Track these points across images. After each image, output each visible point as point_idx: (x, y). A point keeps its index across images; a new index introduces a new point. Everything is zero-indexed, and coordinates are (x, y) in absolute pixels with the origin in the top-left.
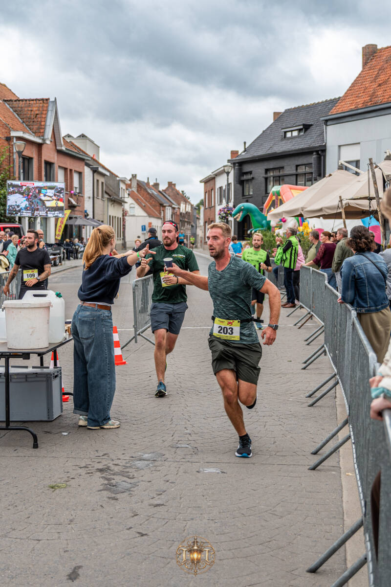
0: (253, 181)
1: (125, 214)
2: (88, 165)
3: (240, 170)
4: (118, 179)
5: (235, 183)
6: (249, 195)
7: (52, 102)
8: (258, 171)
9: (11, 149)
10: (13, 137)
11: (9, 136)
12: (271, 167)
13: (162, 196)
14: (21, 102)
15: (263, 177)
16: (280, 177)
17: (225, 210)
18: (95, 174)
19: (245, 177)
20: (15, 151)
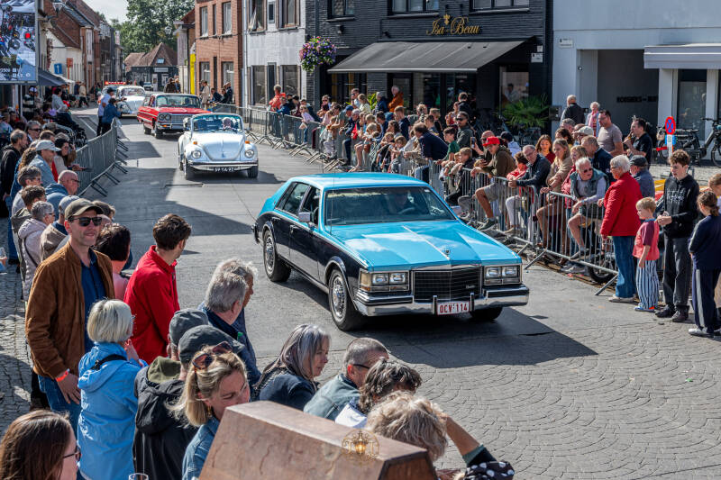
6: (345, 16)
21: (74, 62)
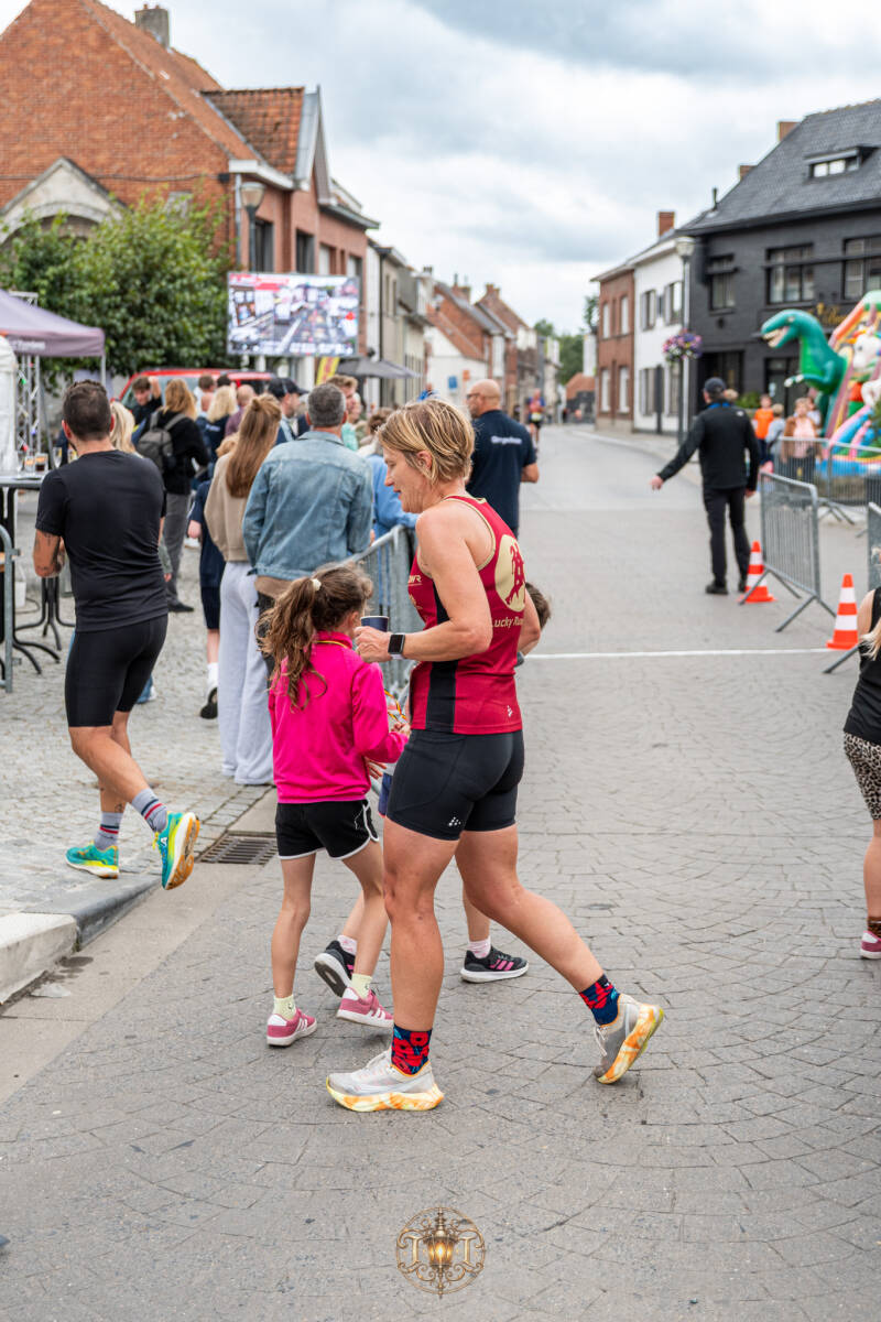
0: (737, 277)
1: (427, 353)
2: (371, 244)
3: (707, 251)
4: (414, 275)
5: (694, 280)
6: (725, 307)
7: (312, 95)
8: (749, 254)
9: (231, 201)
10: (235, 174)
11: (225, 171)
12: (783, 244)
13: (484, 315)
14: (240, 97)
16: (802, 266)
17: (681, 341)
18: (384, 263)
19: (716, 268)
20: (239, 204)
21: (472, 374)
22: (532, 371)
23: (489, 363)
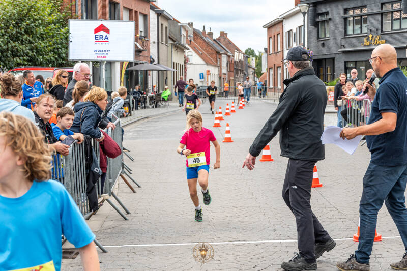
0: (330, 22)
1: (186, 61)
2: (153, 8)
3: (315, 10)
4: (179, 25)
5: (310, 25)
6: (325, 37)
8: (336, 11)
12: (352, 6)
13: (218, 45)
15: (342, 17)
16: (361, 16)
18: (160, 18)
19: (320, 19)
21: (211, 72)
22: (242, 71)
23: (220, 67)
